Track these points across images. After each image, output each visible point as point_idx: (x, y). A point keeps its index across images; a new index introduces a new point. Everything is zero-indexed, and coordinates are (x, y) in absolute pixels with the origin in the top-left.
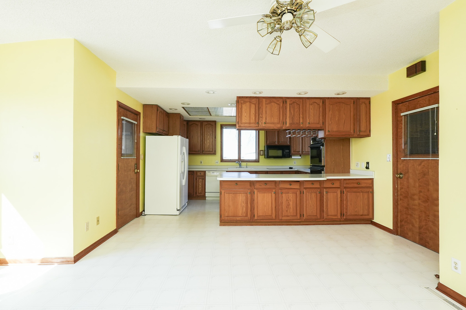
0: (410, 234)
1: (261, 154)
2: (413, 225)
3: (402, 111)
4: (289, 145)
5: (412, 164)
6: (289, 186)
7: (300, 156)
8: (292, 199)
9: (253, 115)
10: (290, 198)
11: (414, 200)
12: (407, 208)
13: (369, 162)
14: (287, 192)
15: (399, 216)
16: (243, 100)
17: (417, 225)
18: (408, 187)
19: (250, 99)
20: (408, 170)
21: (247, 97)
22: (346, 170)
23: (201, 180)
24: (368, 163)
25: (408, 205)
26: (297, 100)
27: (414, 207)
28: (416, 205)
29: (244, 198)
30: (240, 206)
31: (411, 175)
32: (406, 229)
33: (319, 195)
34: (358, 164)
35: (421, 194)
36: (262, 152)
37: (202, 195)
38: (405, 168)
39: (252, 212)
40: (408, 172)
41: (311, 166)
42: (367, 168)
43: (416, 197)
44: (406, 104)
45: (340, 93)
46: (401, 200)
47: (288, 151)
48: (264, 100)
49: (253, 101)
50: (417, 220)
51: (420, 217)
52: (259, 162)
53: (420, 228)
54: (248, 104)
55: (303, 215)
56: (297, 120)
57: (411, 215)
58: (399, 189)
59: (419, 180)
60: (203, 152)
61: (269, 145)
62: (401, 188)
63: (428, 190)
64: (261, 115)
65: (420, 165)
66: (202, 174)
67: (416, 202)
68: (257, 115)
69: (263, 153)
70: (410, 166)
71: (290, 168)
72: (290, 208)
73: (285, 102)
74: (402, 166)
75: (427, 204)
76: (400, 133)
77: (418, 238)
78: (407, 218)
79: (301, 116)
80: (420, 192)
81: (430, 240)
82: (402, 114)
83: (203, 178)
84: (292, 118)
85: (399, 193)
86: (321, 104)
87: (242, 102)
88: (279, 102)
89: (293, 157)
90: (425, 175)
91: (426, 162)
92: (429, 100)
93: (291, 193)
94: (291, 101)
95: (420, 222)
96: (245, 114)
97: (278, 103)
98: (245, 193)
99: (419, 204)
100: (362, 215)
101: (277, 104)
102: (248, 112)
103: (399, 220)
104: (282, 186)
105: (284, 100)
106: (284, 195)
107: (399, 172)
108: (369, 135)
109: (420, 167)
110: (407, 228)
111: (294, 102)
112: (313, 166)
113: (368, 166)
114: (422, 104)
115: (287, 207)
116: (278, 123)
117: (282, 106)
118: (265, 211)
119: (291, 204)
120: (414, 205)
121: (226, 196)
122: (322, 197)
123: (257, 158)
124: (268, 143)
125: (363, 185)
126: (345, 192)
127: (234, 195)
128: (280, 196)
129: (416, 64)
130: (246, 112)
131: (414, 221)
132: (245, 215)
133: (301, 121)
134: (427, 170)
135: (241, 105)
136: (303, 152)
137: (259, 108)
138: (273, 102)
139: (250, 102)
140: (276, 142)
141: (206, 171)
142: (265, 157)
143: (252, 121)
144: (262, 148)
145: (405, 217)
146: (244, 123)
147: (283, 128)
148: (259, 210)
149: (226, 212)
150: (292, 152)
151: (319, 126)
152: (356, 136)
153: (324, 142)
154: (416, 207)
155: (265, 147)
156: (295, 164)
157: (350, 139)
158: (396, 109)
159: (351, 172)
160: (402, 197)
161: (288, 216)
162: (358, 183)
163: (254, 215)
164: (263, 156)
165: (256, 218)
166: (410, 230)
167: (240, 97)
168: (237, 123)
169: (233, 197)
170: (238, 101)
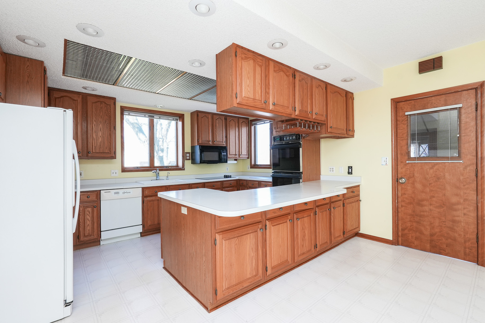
0: (417, 242)
1: (188, 158)
2: (421, 233)
3: (405, 110)
4: (225, 146)
5: (420, 168)
6: (304, 207)
7: (236, 160)
8: (307, 227)
9: (259, 85)
10: (305, 225)
11: (422, 206)
12: (412, 215)
13: (351, 167)
14: (302, 217)
15: (401, 224)
16: (245, 54)
17: (427, 233)
18: (414, 193)
19: (255, 56)
20: (414, 173)
21: (249, 50)
22: (315, 176)
23: (90, 209)
24: (350, 168)
25: (414, 212)
26: (306, 77)
27: (422, 213)
28: (426, 211)
30: (248, 260)
31: (418, 180)
32: (410, 237)
33: (328, 212)
34: (333, 169)
35: (434, 199)
36: (188, 155)
37: (92, 237)
38: (408, 172)
39: (263, 263)
40: (414, 176)
41: (272, 173)
42: (350, 173)
43: (425, 203)
44: (410, 103)
45: (348, 80)
46: (402, 206)
47: (225, 154)
48: (271, 64)
49: (259, 60)
50: (428, 227)
51: (431, 224)
52: (184, 170)
53: (432, 235)
54: (251, 62)
56: (306, 107)
57: (418, 223)
58: (400, 194)
59: (430, 184)
60: (90, 155)
61: (202, 145)
62: (404, 194)
63: (444, 195)
64: (267, 90)
65: (432, 168)
66: (93, 197)
67: (426, 208)
68: (263, 86)
69: (189, 157)
70: (416, 170)
71: (226, 177)
72: (306, 240)
73: (293, 77)
74: (404, 170)
75: (442, 210)
76: (401, 134)
77: (428, 246)
78: (412, 226)
79: (309, 101)
80: (433, 197)
81: (446, 246)
82: (407, 113)
83: (96, 204)
84: (302, 104)
85: (400, 200)
86: (324, 89)
87: (243, 56)
89: (229, 162)
90: (439, 178)
92: (446, 100)
93: (306, 216)
94: (300, 76)
95: (432, 228)
96: (248, 81)
97: (288, 74)
98: (253, 231)
99: (431, 210)
100: (354, 229)
101: (287, 75)
102: (252, 79)
103: (400, 228)
104: (297, 208)
105: (293, 73)
106: (299, 222)
108: (353, 136)
109: (431, 171)
110: (412, 237)
111: (303, 80)
112: (275, 172)
113: (350, 171)
114: (435, 103)
115: (302, 240)
116: (288, 108)
117: (291, 80)
118: (281, 254)
119: (306, 234)
120: (423, 212)
121: (225, 246)
122: (330, 215)
123: (180, 164)
124: (200, 142)
125: (356, 194)
126: (345, 205)
127: (238, 240)
128: (295, 223)
129: (434, 59)
130: (248, 78)
131: (423, 228)
132: (255, 274)
133: (309, 110)
134: (442, 174)
135: (242, 63)
136: (239, 155)
137: (266, 77)
138: (283, 71)
139: (254, 61)
140: (210, 141)
141: (100, 190)
142: (194, 162)
143: (258, 97)
144: (188, 149)
145: (410, 225)
146: (246, 98)
147: (293, 116)
148: (274, 255)
149: (227, 279)
150: (229, 156)
151: (323, 118)
152: (346, 136)
153: (301, 143)
154: (425, 213)
155: (193, 148)
156: (227, 170)
157: (320, 140)
158: (396, 107)
159: (322, 177)
160: (403, 204)
161: (303, 254)
162: (352, 192)
163: (266, 268)
164: (190, 161)
165: (269, 272)
166: (416, 238)
167: (238, 46)
168: (234, 96)
169: (236, 244)
170: (236, 52)
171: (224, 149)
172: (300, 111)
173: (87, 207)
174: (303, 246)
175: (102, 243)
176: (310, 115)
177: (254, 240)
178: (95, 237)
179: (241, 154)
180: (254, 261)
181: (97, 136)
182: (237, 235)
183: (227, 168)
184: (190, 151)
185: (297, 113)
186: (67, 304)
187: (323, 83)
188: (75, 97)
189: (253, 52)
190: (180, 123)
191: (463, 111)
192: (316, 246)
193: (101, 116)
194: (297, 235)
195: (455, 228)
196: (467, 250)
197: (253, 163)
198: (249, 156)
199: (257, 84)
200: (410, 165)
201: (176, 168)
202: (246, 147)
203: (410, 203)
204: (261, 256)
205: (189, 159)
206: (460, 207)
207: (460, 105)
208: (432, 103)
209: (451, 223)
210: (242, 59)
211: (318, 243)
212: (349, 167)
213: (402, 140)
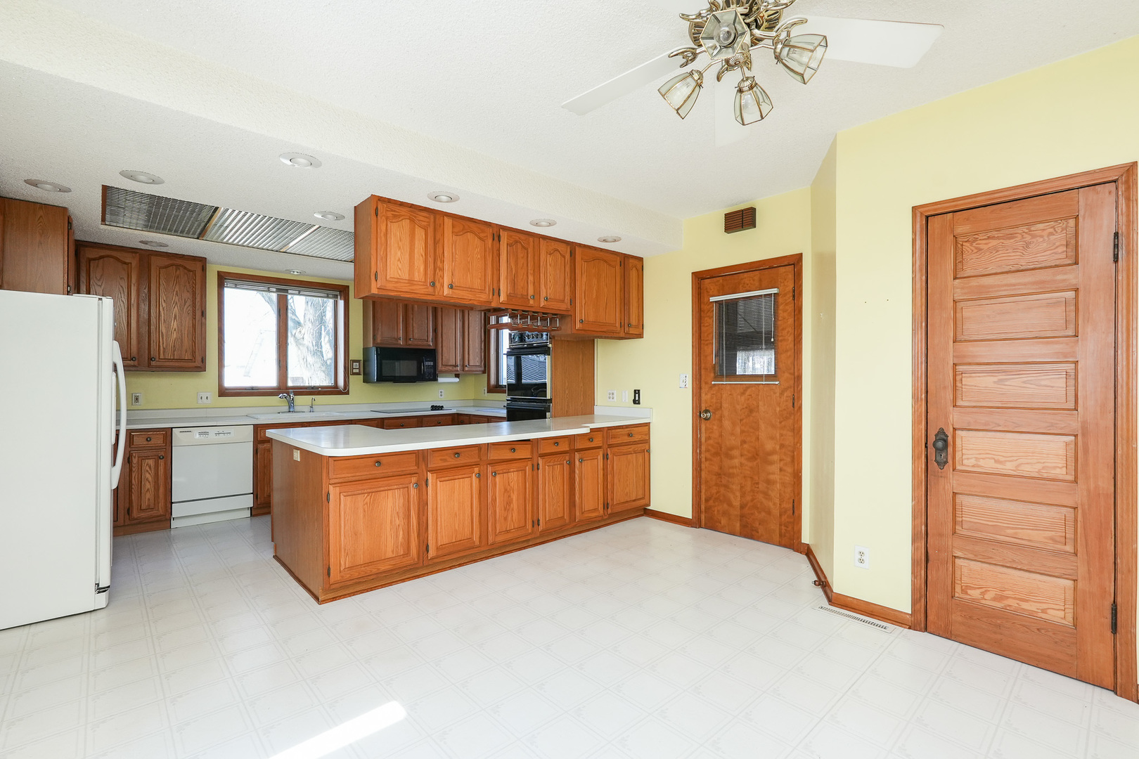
0: (724, 521)
1: (354, 371)
2: (730, 504)
3: (711, 293)
4: (431, 348)
5: (729, 393)
6: (509, 455)
7: (457, 376)
8: (516, 487)
9: (421, 257)
10: (512, 484)
11: (731, 458)
12: (719, 475)
13: (639, 391)
14: (505, 471)
15: (703, 491)
16: (392, 211)
17: (736, 503)
18: (721, 436)
19: (411, 212)
20: (721, 403)
21: (402, 204)
22: (586, 407)
23: (151, 462)
24: (637, 392)
25: (721, 468)
26: (523, 237)
27: (731, 471)
28: (736, 467)
29: (400, 502)
30: (388, 529)
31: (726, 413)
32: (716, 512)
33: (566, 467)
34: (613, 394)
35: (746, 446)
36: (356, 365)
37: (154, 513)
38: (714, 400)
39: (421, 538)
40: (721, 407)
41: (508, 400)
42: (636, 402)
43: (736, 453)
44: (718, 281)
45: (610, 240)
46: (706, 459)
47: (432, 364)
48: (448, 222)
49: (422, 218)
50: (738, 494)
51: (742, 487)
52: (347, 393)
53: (742, 507)
54: (406, 223)
55: (538, 520)
56: (522, 288)
57: (726, 487)
58: (703, 440)
59: (741, 420)
60: (153, 363)
61: (381, 346)
62: (708, 438)
63: (758, 439)
64: (439, 264)
65: (743, 393)
66: (158, 441)
67: (736, 462)
68: (431, 260)
69: (359, 369)
70: (724, 396)
71: (434, 408)
72: (513, 510)
73: (496, 238)
74: (709, 396)
75: (755, 463)
76: (706, 335)
77: (738, 525)
78: (718, 492)
79: (531, 278)
80: (744, 442)
81: (759, 524)
82: (712, 299)
83: (162, 454)
84: (514, 283)
85: (703, 448)
86: (568, 256)
87: (389, 214)
88: (485, 235)
89: (441, 380)
90: (751, 411)
91: (753, 389)
92: (760, 280)
93: (513, 472)
94: (511, 236)
95: (743, 495)
96: (399, 253)
97: (482, 235)
98: (401, 486)
99: (741, 464)
100: (634, 500)
101: (480, 238)
102: (407, 248)
103: (703, 498)
104: (493, 455)
105: (495, 232)
106: (498, 478)
107: (703, 408)
108: (640, 336)
109: (743, 398)
110: (718, 511)
111: (516, 242)
112: (512, 400)
113: (637, 399)
114: (748, 285)
115: (505, 509)
116: (482, 291)
117: (490, 246)
118: (457, 528)
119: (514, 500)
120: (732, 467)
121: (345, 505)
122: (572, 472)
123: (341, 383)
124: (379, 340)
125: (636, 438)
126: (610, 456)
127: (369, 497)
128: (489, 481)
129: (742, 210)
130: (400, 248)
131: (731, 496)
132: (402, 553)
133: (531, 292)
134: (755, 403)
135: (387, 225)
136: (464, 366)
137: (435, 243)
138: (471, 232)
139: (412, 220)
140: (400, 339)
141: (172, 428)
142: (367, 380)
143: (418, 276)
144: (357, 353)
145: (715, 491)
146: (396, 280)
147: (494, 305)
148: (441, 528)
149: (347, 554)
150: (440, 366)
151: (563, 307)
152: (622, 335)
153: (550, 346)
154: (735, 471)
155: (366, 351)
156: (441, 395)
157: (594, 340)
158: (700, 288)
159: (597, 410)
160: (708, 456)
161: (508, 531)
162: (629, 435)
163: (427, 546)
164: (361, 377)
165: (432, 553)
166: (725, 513)
167: (381, 199)
168: (373, 277)
169: (367, 503)
170: (377, 209)
171: (431, 354)
172: (509, 296)
173: (147, 457)
174: (506, 519)
175: (174, 524)
176: (531, 302)
177: (402, 501)
178: (161, 512)
179: (467, 363)
180: (401, 533)
181: (168, 328)
182: (369, 491)
183: (441, 392)
184: (361, 358)
185: (502, 299)
186: (100, 590)
187: (564, 245)
188: (128, 258)
189: (412, 206)
190: (341, 303)
191: (780, 300)
192: (536, 523)
193: (177, 292)
194: (494, 500)
195: (770, 492)
196: (783, 527)
197: (493, 382)
198: (486, 370)
199: (416, 256)
200: (717, 388)
201: (333, 390)
202: (478, 350)
203: (717, 454)
204: (415, 527)
205: (358, 374)
206: (775, 457)
207: (775, 291)
208: (744, 283)
209: (765, 485)
210: (387, 218)
211: (541, 518)
212: (635, 391)
213: (707, 345)
